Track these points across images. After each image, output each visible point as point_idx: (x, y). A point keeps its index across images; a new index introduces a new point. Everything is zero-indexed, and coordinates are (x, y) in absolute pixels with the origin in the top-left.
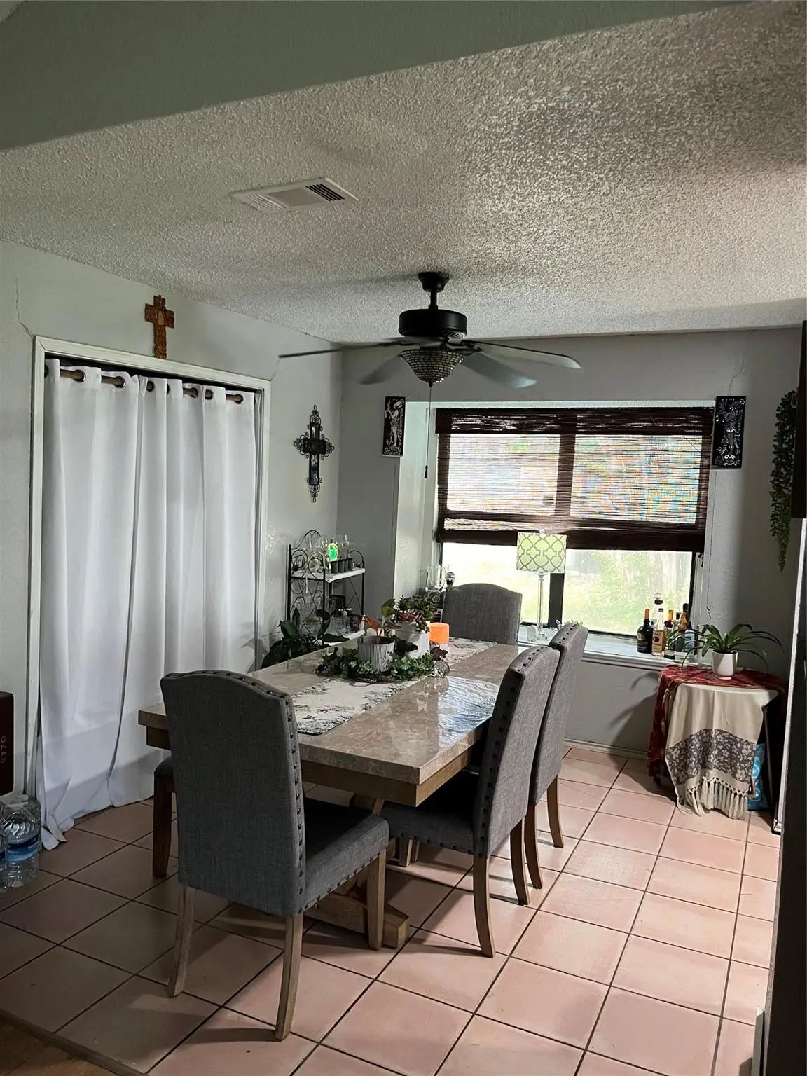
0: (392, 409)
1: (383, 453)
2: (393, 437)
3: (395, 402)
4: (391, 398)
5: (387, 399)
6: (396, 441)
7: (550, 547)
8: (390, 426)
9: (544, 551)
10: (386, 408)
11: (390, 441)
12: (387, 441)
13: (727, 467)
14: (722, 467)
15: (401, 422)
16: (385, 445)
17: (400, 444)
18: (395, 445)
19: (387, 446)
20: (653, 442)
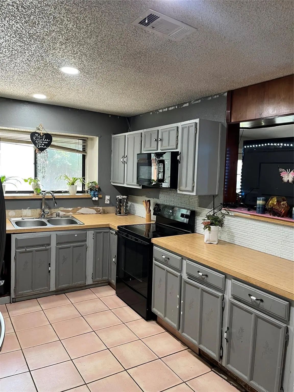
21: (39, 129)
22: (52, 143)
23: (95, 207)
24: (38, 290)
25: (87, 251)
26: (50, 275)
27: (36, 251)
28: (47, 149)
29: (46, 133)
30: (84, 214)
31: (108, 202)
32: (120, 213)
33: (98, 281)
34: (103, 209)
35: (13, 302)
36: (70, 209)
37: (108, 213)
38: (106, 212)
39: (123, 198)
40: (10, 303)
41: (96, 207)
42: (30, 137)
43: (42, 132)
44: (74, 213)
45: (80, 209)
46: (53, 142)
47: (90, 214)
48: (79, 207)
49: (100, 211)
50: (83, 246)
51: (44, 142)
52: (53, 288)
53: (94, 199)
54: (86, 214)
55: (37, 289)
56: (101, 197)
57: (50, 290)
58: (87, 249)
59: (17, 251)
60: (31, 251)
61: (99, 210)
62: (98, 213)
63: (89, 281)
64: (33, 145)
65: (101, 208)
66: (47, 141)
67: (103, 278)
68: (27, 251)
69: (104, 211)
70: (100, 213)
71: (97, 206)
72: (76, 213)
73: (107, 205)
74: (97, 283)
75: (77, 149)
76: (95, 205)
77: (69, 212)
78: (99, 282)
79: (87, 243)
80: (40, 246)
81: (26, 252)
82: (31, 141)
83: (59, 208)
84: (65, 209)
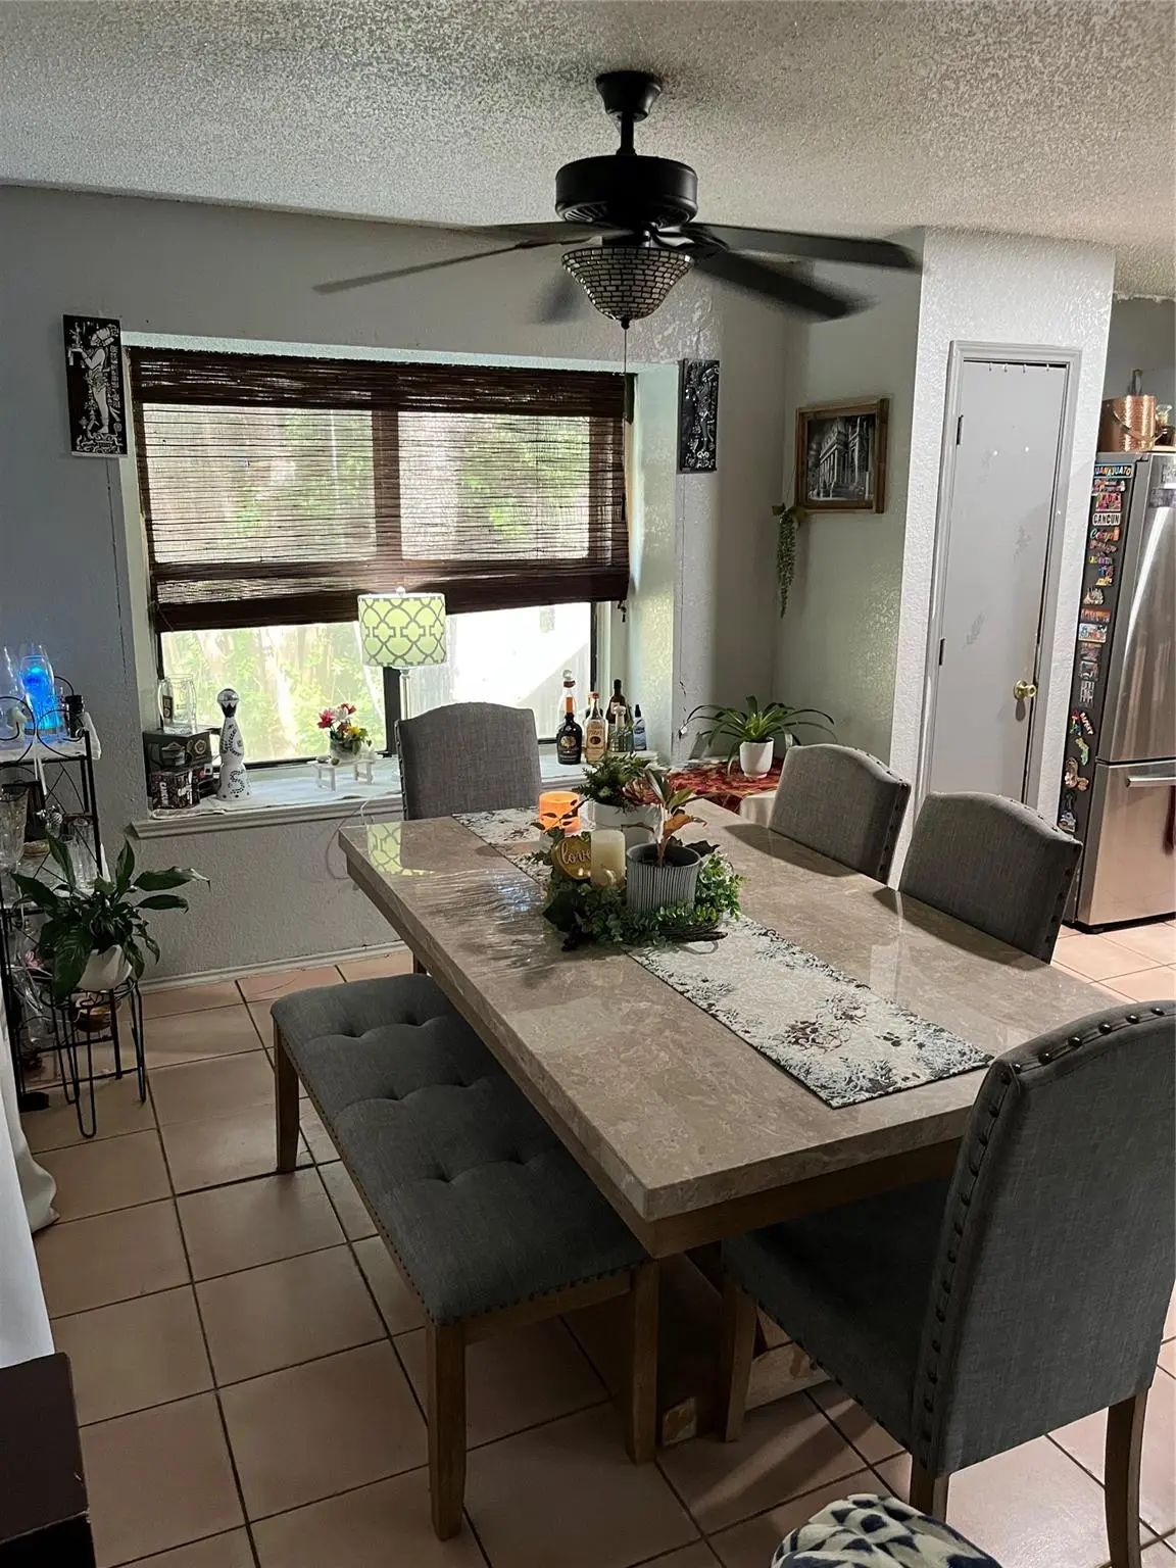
0: (86, 345)
1: (74, 449)
2: (98, 413)
3: (92, 331)
4: (81, 320)
5: (69, 322)
6: (106, 422)
7: (413, 620)
8: (86, 386)
9: (402, 628)
10: (69, 341)
11: (89, 420)
12: (83, 421)
13: (701, 470)
14: (694, 470)
15: (114, 378)
16: (76, 431)
17: (118, 427)
18: (105, 429)
19: (84, 433)
20: (540, 427)
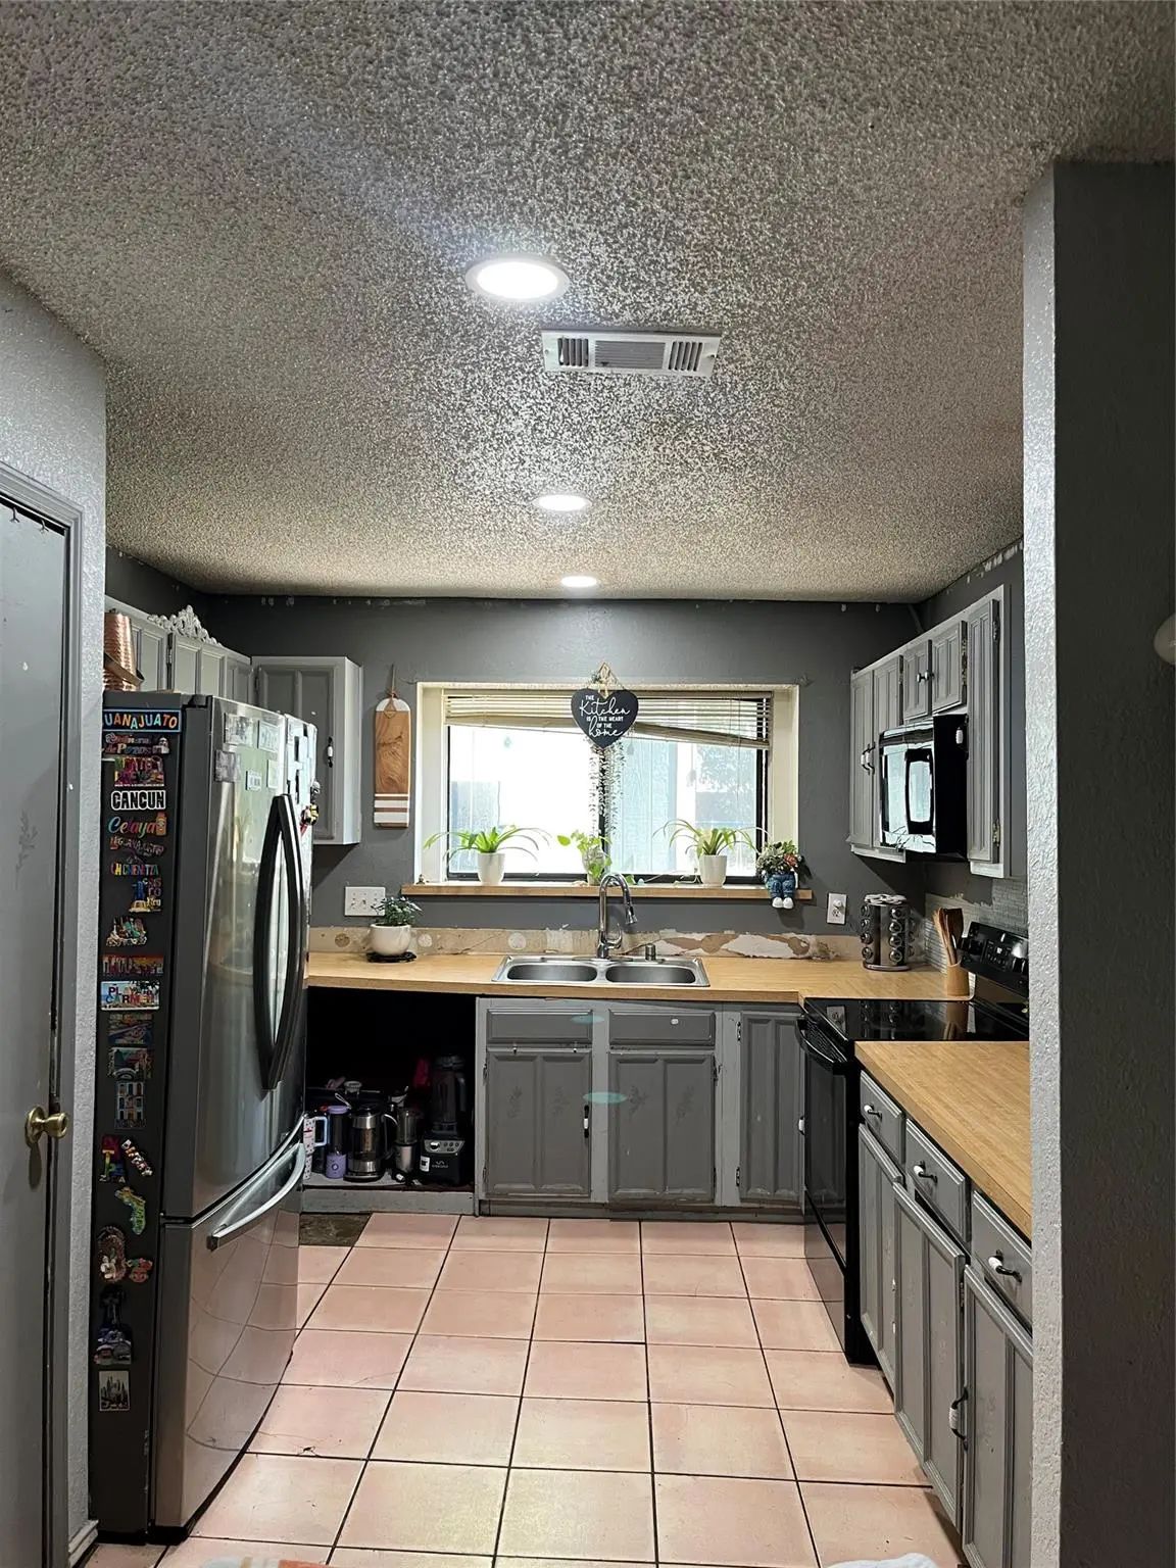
21: (597, 680)
22: (638, 719)
23: (789, 932)
24: (552, 1190)
25: (719, 1083)
26: (589, 1145)
27: (548, 1058)
28: (622, 739)
29: (619, 688)
30: (749, 957)
31: (841, 919)
32: (877, 961)
33: (759, 1201)
34: (819, 944)
35: (482, 1214)
36: (698, 937)
37: (838, 958)
38: (832, 956)
39: (884, 903)
40: (474, 1215)
41: (793, 935)
42: (570, 707)
43: (609, 685)
44: (712, 950)
45: (735, 937)
46: (641, 715)
47: (769, 958)
48: (729, 932)
49: (806, 950)
50: (703, 1061)
51: (610, 719)
52: (600, 1193)
53: (777, 902)
54: (754, 957)
55: (549, 1187)
56: (810, 897)
57: (592, 1200)
58: (719, 1075)
59: (490, 1050)
60: (531, 1058)
61: (803, 945)
62: (801, 956)
63: (728, 1194)
64: (579, 730)
65: (811, 939)
66: (620, 715)
67: (778, 1192)
68: (518, 1055)
69: (824, 952)
70: (809, 958)
71: (795, 929)
72: (718, 953)
73: (836, 929)
74: (756, 1205)
75: (732, 732)
76: (788, 926)
77: (693, 945)
78: (766, 1206)
79: (717, 1053)
80: (560, 1043)
81: (514, 1058)
82: (572, 716)
83: (661, 931)
84: (681, 935)
